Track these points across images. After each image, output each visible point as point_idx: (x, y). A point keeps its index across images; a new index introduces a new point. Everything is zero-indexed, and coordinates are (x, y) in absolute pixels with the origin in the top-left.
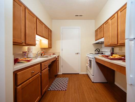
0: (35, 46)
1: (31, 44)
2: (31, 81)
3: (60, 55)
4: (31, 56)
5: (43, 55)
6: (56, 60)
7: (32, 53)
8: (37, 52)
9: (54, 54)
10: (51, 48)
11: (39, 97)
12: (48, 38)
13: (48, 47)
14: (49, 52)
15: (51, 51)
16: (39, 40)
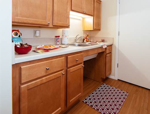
0: (69, 28)
1: (62, 25)
2: (44, 81)
3: (114, 44)
4: (65, 42)
5: (85, 41)
6: (104, 52)
7: (66, 38)
8: (76, 37)
9: (103, 41)
10: (100, 30)
11: (60, 108)
12: (93, 14)
13: (92, 29)
14: (96, 36)
15: (100, 35)
16: (81, 19)
